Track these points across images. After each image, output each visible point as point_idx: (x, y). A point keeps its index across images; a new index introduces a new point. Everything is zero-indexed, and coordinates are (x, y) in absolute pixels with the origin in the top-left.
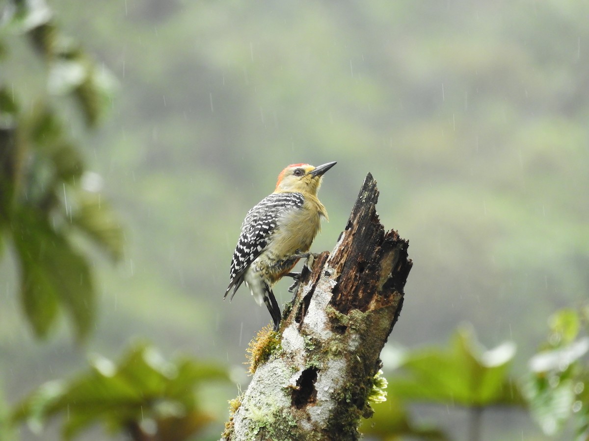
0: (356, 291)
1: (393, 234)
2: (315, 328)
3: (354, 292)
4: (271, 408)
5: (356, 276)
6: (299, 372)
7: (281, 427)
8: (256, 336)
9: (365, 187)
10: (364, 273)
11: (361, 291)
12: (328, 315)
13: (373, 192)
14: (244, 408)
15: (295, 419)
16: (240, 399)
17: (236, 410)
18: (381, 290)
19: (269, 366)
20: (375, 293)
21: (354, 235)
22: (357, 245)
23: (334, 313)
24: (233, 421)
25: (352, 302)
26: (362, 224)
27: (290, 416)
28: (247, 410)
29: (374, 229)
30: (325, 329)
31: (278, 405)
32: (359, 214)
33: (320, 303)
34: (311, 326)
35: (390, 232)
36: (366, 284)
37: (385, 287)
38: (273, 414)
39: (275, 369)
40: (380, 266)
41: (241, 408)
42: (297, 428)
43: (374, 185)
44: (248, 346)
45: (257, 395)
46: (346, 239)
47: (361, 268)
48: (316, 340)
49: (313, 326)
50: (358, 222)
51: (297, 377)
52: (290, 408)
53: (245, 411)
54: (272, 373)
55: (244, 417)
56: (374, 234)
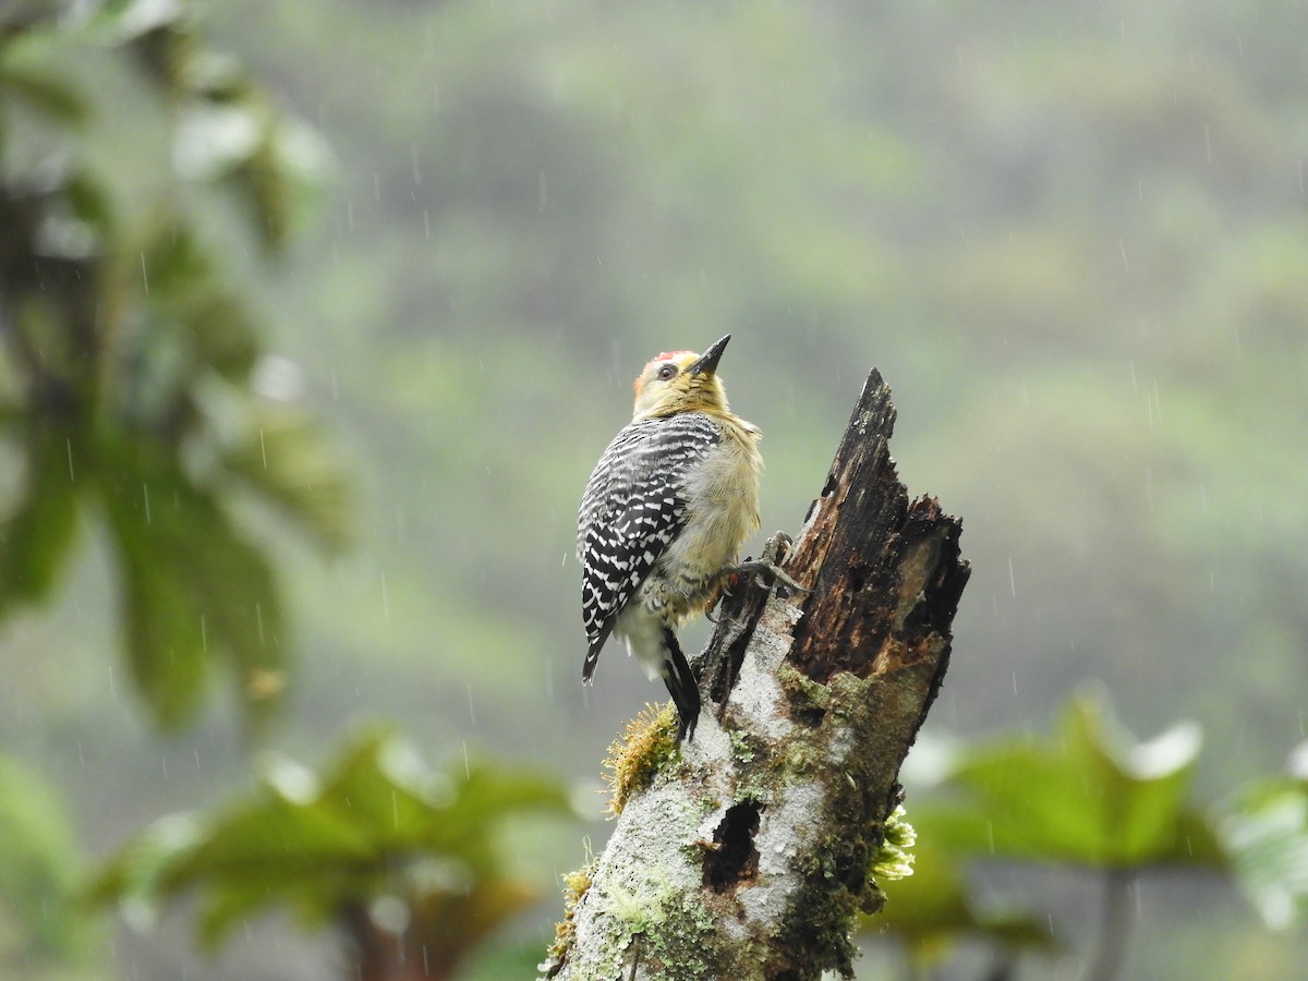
0: (846, 631)
1: (926, 504)
2: (756, 714)
3: (840, 633)
4: (658, 891)
5: (845, 599)
6: (719, 812)
7: (681, 933)
8: (624, 731)
9: (866, 402)
10: (862, 591)
11: (856, 632)
12: (784, 684)
13: (884, 413)
14: (597, 891)
15: (710, 915)
16: (589, 871)
17: (580, 896)
18: (900, 629)
19: (654, 797)
20: (887, 635)
21: (840, 506)
22: (848, 531)
23: (797, 680)
24: (574, 920)
25: (837, 656)
26: (859, 482)
27: (700, 909)
28: (604, 895)
29: (886, 493)
30: (776, 716)
31: (673, 884)
32: (851, 461)
33: (765, 658)
34: (747, 709)
35: (920, 500)
36: (866, 615)
37: (909, 621)
38: (663, 905)
39: (666, 806)
40: (898, 576)
41: (591, 890)
42: (715, 935)
43: (886, 397)
44: (606, 754)
45: (627, 863)
46: (822, 517)
47: (856, 580)
48: (756, 740)
49: (750, 710)
50: (850, 479)
51: (715, 821)
52: (699, 890)
53: (600, 899)
54: (660, 814)
55: (596, 911)
56: (885, 504)
